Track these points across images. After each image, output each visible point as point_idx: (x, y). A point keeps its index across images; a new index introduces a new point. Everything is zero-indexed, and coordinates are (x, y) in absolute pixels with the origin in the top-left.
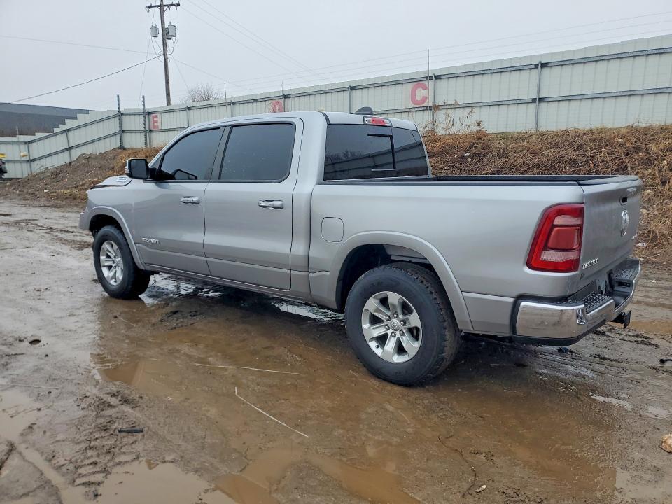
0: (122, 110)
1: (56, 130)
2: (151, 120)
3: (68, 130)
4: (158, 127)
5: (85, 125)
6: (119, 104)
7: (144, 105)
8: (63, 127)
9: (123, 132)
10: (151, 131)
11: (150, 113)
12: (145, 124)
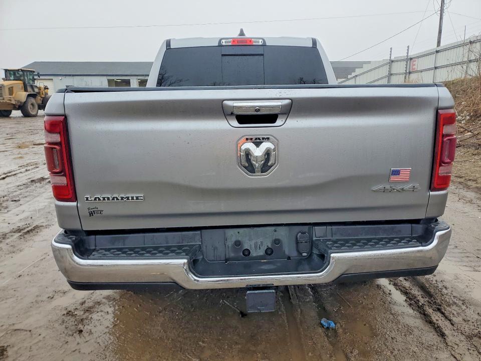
0: (393, 58)
1: (349, 76)
2: (412, 64)
3: (356, 76)
4: (415, 69)
5: (367, 72)
6: (390, 54)
7: (408, 53)
8: (353, 74)
9: (391, 74)
10: (410, 73)
11: (411, 59)
12: (406, 68)
